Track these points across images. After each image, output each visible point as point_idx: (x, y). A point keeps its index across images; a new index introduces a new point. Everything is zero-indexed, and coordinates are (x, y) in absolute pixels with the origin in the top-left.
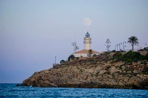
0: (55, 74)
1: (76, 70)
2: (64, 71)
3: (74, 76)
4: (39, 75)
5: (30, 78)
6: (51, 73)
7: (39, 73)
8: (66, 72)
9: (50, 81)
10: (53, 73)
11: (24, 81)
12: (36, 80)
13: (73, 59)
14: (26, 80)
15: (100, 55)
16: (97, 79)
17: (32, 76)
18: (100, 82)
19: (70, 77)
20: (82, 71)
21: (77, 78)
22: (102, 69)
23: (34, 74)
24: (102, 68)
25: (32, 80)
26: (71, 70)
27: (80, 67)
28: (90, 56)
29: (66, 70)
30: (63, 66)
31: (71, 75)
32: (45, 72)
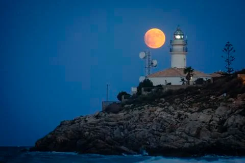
0: (115, 126)
1: (165, 115)
2: (136, 118)
3: (165, 129)
4: (72, 127)
5: (50, 133)
6: (105, 122)
7: (73, 123)
8: (141, 121)
9: (107, 141)
10: (109, 123)
11: (38, 141)
12: (69, 140)
13: (149, 90)
14: (42, 139)
15: (212, 82)
16: (229, 135)
17: (55, 130)
18: (239, 143)
19: (155, 132)
20: (182, 119)
21: (176, 135)
22: (232, 113)
23: (59, 127)
24: (229, 111)
25: (60, 138)
26: (153, 115)
27: (171, 108)
28: (189, 83)
29: (140, 115)
30: (126, 106)
31: (157, 128)
32: (86, 121)
